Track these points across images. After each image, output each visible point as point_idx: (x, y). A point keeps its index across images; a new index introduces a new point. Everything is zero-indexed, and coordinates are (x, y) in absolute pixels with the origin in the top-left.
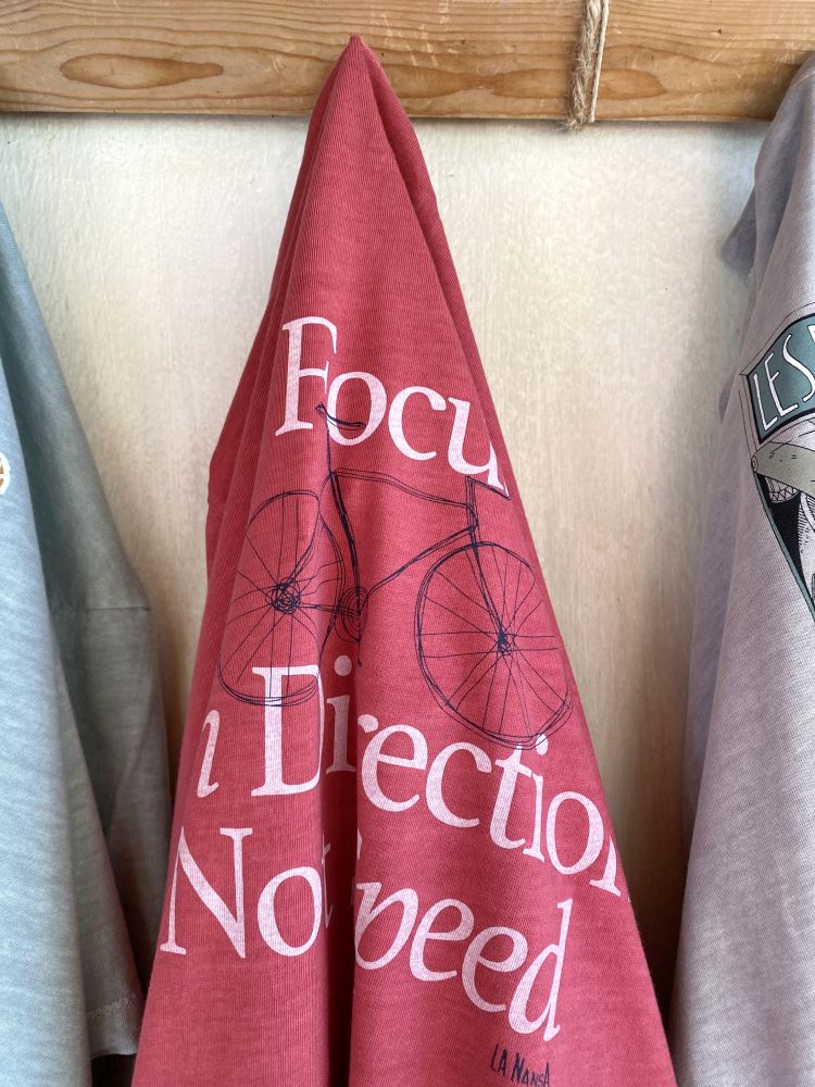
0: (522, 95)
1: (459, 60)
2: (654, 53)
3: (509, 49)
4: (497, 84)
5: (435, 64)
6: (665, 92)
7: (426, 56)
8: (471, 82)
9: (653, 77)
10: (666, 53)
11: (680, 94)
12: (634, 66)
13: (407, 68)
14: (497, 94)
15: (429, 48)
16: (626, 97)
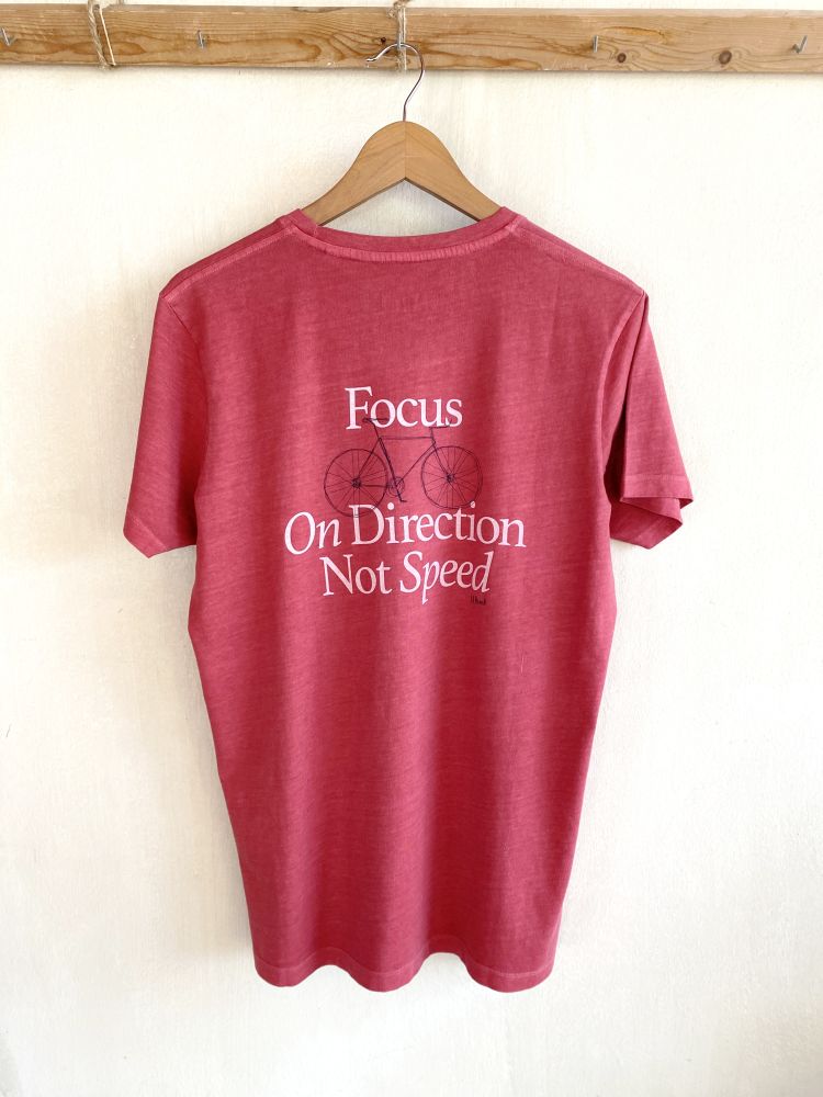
0: (86, 53)
1: (56, 37)
2: (134, 35)
3: (73, 33)
4: (74, 48)
5: (45, 39)
6: (143, 52)
7: (39, 36)
8: (64, 48)
9: (138, 46)
10: (140, 35)
11: (152, 53)
12: (128, 40)
13: (34, 41)
14: (76, 53)
15: (41, 33)
16: (129, 54)
